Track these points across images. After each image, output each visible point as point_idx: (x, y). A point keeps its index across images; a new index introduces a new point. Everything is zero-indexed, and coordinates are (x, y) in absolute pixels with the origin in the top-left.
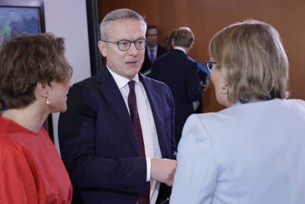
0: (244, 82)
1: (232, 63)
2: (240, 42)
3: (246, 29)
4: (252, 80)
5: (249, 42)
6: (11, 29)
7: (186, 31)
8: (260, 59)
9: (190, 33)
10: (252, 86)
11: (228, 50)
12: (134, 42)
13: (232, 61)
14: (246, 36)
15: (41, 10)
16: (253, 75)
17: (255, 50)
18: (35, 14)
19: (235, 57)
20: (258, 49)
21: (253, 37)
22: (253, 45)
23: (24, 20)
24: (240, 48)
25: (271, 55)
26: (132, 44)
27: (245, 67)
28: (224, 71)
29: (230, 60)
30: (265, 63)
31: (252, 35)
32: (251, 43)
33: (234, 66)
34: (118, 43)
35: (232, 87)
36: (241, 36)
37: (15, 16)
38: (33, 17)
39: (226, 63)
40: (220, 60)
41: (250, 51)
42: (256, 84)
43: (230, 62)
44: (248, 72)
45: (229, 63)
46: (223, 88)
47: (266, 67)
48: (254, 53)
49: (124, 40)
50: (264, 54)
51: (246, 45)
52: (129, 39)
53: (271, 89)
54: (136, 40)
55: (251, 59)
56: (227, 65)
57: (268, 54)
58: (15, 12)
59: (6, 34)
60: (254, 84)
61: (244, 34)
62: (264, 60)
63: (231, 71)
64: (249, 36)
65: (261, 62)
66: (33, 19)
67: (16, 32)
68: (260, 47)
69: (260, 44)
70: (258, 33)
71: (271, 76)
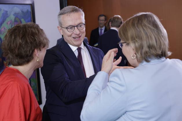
0: (146, 49)
1: (136, 39)
2: (138, 26)
3: (139, 18)
4: (150, 47)
5: (142, 24)
6: (14, 17)
7: (118, 18)
8: (152, 33)
9: (120, 19)
10: (151, 50)
11: (131, 32)
12: (77, 26)
13: (135, 38)
14: (140, 22)
15: (32, 6)
16: (150, 43)
17: (147, 28)
18: (29, 8)
19: (137, 36)
20: (149, 27)
21: (144, 22)
22: (145, 26)
23: (22, 12)
24: (138, 29)
25: (157, 29)
26: (76, 27)
27: (144, 39)
28: (132, 45)
29: (134, 38)
30: (155, 35)
31: (143, 20)
32: (144, 25)
33: (138, 41)
34: (67, 28)
35: (140, 54)
36: (137, 23)
37: (17, 9)
38: (28, 10)
39: (132, 40)
40: (128, 39)
41: (144, 29)
42: (153, 48)
43: (135, 39)
44: (146, 42)
45: (133, 39)
46: (133, 56)
47: (156, 37)
48: (147, 30)
49: (70, 26)
50: (153, 29)
51: (141, 28)
52: (73, 25)
53: (162, 50)
54: (78, 25)
55: (146, 34)
56: (133, 41)
57: (155, 29)
58: (17, 7)
59: (11, 20)
60: (152, 49)
61: (138, 21)
62: (154, 33)
63: (137, 44)
64: (142, 21)
65: (152, 35)
66: (28, 11)
67: (17, 19)
68: (150, 26)
69: (149, 24)
70: (146, 19)
71: (160, 42)
